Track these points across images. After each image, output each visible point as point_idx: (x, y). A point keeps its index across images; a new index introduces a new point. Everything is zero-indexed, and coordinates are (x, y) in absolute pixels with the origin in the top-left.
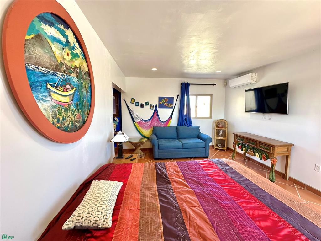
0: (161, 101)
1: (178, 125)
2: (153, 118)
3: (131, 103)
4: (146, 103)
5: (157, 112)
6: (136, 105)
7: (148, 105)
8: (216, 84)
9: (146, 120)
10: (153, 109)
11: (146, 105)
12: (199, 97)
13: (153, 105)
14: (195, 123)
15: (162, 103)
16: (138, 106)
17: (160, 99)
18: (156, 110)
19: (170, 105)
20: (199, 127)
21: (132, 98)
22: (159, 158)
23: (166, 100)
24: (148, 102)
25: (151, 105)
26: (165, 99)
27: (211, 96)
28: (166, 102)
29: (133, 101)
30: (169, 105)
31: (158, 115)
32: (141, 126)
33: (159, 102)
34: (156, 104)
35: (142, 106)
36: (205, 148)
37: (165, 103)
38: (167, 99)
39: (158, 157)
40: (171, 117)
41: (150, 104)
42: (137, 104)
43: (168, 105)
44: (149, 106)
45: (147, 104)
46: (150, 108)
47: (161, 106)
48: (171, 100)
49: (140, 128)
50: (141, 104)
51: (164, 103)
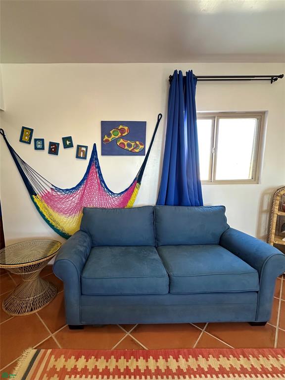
0: (109, 135)
1: (159, 202)
2: (87, 184)
3: (21, 140)
4: (65, 140)
5: (99, 168)
6: (36, 148)
7: (71, 146)
8: (281, 76)
9: (67, 190)
10: (85, 158)
11: (66, 146)
12: (222, 121)
13: (86, 147)
14: (211, 197)
15: (110, 139)
16: (43, 148)
17: (107, 127)
18: (94, 159)
19: (137, 146)
20: (223, 209)
21: (23, 128)
22: (84, 323)
23: (122, 131)
24: (69, 139)
25: (79, 147)
26: (121, 127)
27: (260, 116)
28: (122, 137)
29: (26, 135)
30: (133, 144)
31: (101, 175)
32: (53, 207)
33: (102, 137)
34: (95, 145)
35: (54, 149)
36: (257, 292)
37: (122, 141)
38: (126, 128)
39: (81, 320)
40: (139, 179)
41: (75, 143)
42: (39, 145)
43: (129, 145)
44: (73, 151)
45: (68, 143)
46: (78, 157)
47: (110, 149)
48: (137, 130)
49: (51, 211)
50: (51, 144)
51: (116, 140)
